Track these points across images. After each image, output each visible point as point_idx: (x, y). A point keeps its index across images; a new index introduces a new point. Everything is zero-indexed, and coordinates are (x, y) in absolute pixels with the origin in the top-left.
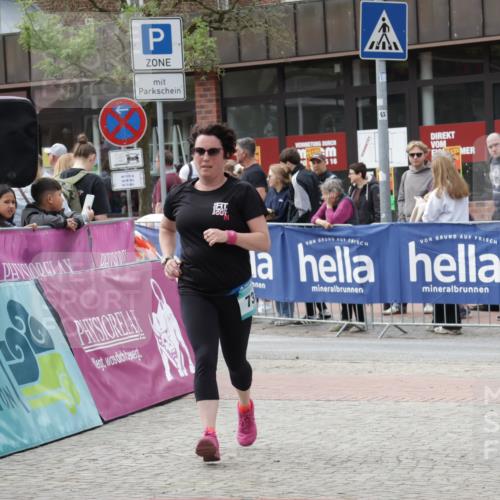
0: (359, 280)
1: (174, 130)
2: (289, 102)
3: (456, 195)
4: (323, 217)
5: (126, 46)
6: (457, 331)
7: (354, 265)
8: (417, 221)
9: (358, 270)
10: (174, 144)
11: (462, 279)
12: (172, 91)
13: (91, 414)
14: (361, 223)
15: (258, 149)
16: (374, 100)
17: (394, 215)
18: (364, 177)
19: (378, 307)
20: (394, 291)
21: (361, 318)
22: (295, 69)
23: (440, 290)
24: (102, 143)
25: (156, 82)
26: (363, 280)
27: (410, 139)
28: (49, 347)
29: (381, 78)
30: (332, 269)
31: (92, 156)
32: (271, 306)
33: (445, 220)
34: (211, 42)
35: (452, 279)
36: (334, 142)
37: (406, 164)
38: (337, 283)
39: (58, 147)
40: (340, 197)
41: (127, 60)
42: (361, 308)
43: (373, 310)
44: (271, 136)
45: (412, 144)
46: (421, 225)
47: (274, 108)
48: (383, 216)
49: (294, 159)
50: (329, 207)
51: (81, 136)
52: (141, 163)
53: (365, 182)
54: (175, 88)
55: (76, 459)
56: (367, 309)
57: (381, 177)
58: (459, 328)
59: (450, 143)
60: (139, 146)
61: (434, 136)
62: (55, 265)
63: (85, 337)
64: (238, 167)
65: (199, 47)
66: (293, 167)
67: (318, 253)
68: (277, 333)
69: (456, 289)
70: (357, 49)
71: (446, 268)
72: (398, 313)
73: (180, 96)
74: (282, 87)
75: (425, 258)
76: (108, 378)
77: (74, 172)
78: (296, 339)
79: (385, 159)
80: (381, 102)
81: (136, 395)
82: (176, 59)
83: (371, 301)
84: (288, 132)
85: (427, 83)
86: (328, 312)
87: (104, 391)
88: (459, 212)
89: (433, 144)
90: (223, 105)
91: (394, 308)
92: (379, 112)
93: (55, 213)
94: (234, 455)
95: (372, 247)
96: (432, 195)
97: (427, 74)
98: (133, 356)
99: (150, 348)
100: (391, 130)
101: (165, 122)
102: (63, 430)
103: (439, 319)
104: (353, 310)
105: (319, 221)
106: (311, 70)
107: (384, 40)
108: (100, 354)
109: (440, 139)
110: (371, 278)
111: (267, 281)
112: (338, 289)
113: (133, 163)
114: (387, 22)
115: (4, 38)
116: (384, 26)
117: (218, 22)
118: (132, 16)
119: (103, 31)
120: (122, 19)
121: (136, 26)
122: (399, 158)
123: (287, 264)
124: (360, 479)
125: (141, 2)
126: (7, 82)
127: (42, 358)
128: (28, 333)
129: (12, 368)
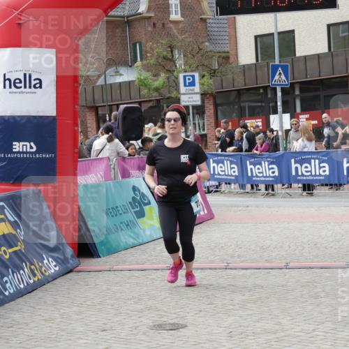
0: (271, 175)
1: (197, 117)
2: (242, 104)
3: (310, 140)
4: (257, 150)
5: (177, 84)
6: (311, 194)
7: (269, 169)
9: (271, 171)
10: (197, 122)
11: (313, 173)
12: (195, 101)
14: (272, 152)
15: (230, 124)
16: (276, 103)
17: (286, 149)
18: (273, 133)
19: (280, 186)
20: (286, 179)
21: (273, 190)
22: (245, 91)
23: (304, 178)
25: (189, 98)
26: (274, 175)
28: (149, 203)
29: (279, 94)
30: (261, 171)
32: (237, 185)
33: (306, 150)
34: (211, 81)
35: (309, 174)
36: (261, 120)
37: (290, 128)
38: (263, 176)
39: (151, 125)
40: (264, 142)
41: (178, 89)
43: (278, 187)
44: (235, 119)
46: (296, 152)
47: (236, 107)
48: (281, 149)
49: (245, 127)
50: (259, 146)
54: (197, 100)
56: (275, 186)
57: (280, 133)
58: (312, 193)
59: (307, 119)
61: (300, 117)
64: (222, 130)
65: (206, 83)
66: (245, 130)
67: (255, 165)
68: (240, 197)
69: (311, 178)
70: (269, 83)
71: (307, 169)
72: (288, 188)
73: (199, 103)
74: (240, 98)
75: (298, 165)
77: (157, 134)
78: (248, 199)
79: (281, 126)
80: (279, 103)
82: (197, 88)
83: (277, 183)
84: (242, 115)
85: (298, 95)
86: (259, 188)
88: (311, 147)
89: (300, 120)
90: (216, 106)
91: (286, 186)
92: (279, 107)
94: (223, 245)
95: (277, 162)
96: (300, 140)
97: (297, 92)
100: (284, 115)
101: (193, 114)
102: (155, 236)
103: (304, 190)
104: (270, 187)
105: (255, 152)
106: (251, 91)
107: (280, 79)
109: (303, 118)
110: (277, 174)
111: (235, 176)
112: (263, 179)
114: (281, 72)
115: (130, 83)
116: (280, 73)
117: (213, 73)
118: (179, 72)
119: (168, 78)
120: (175, 73)
121: (181, 76)
122: (287, 126)
123: (243, 169)
124: (274, 254)
125: (183, 67)
126: (130, 99)
127: (146, 208)
128: (140, 198)
129: (135, 212)
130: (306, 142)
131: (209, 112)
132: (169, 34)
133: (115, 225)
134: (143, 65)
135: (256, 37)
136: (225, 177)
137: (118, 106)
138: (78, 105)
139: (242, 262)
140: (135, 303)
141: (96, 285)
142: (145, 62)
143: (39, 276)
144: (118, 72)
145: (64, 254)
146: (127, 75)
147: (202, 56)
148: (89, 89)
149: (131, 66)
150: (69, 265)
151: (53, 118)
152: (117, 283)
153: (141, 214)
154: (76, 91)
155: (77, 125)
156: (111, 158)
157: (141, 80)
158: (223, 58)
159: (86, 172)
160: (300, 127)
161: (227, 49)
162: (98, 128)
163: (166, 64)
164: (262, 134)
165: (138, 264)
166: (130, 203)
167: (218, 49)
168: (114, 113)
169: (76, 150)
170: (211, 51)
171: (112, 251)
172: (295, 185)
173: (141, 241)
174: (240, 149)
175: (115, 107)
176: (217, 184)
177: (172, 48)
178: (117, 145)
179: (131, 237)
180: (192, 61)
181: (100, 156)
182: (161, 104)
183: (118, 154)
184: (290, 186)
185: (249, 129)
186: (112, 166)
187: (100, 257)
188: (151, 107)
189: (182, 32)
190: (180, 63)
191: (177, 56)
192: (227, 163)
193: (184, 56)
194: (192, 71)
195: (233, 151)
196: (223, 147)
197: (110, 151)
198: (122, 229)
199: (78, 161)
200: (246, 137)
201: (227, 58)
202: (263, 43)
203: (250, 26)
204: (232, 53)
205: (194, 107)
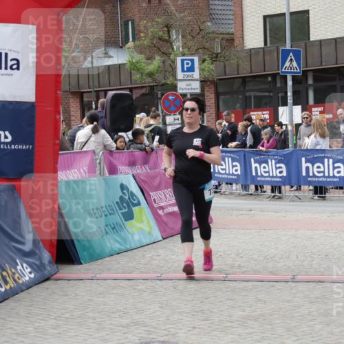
0: (279, 175)
2: (247, 94)
4: (263, 146)
5: (174, 69)
6: (323, 199)
7: (277, 168)
8: (305, 148)
9: (278, 170)
11: (327, 174)
12: (194, 89)
13: (157, 234)
14: (280, 149)
16: (286, 93)
17: (295, 145)
18: (281, 128)
19: (288, 187)
20: (295, 180)
21: (280, 192)
22: (250, 79)
23: (316, 179)
24: (162, 113)
25: (187, 85)
26: (281, 175)
27: (303, 111)
28: (139, 204)
29: (290, 83)
30: (267, 170)
31: (158, 118)
32: (239, 186)
33: (318, 147)
34: (212, 67)
35: (322, 174)
36: (268, 112)
37: (301, 122)
38: (269, 176)
39: (143, 114)
40: (271, 137)
41: (174, 75)
42: (280, 187)
43: (286, 188)
44: (239, 109)
45: (304, 113)
46: (307, 150)
47: (240, 96)
48: (290, 146)
49: (250, 119)
50: (266, 141)
51: (153, 109)
52: (180, 122)
53: (282, 130)
54: (195, 87)
55: (151, 255)
56: (283, 188)
57: (290, 128)
58: (324, 197)
59: (321, 112)
60: (179, 114)
61: (313, 109)
62: (141, 167)
63: (154, 200)
64: (224, 123)
65: (207, 69)
66: (249, 123)
67: (260, 163)
68: (242, 199)
69: (323, 179)
70: (278, 70)
71: (319, 170)
72: (297, 190)
73: (198, 91)
74: (245, 87)
75: (309, 165)
76: (165, 219)
77: (150, 125)
78: (251, 202)
79: (291, 120)
80: (290, 94)
82: (196, 74)
83: (284, 185)
84: (247, 107)
85: (311, 85)
86: (265, 189)
87: (163, 224)
88: (325, 144)
89: (313, 113)
90: (217, 95)
91: (295, 188)
92: (289, 98)
93: (141, 144)
94: (222, 254)
95: (286, 160)
96: (312, 136)
97: (310, 81)
100: (294, 107)
102: (145, 242)
103: (316, 193)
104: (276, 188)
105: (261, 148)
106: (257, 79)
107: (291, 66)
108: (162, 208)
109: (316, 111)
110: (285, 174)
111: (238, 175)
112: (269, 179)
113: (177, 122)
114: (293, 57)
115: (120, 66)
116: (291, 60)
117: (215, 58)
118: (176, 55)
119: (164, 62)
120: (172, 57)
121: (179, 60)
122: (298, 120)
123: (246, 167)
124: (280, 265)
125: (181, 49)
126: (120, 85)
127: (135, 210)
128: (129, 198)
129: (123, 214)
130: (319, 139)
131: (210, 101)
133: (99, 228)
134: (135, 47)
135: (265, 18)
136: (226, 176)
137: (106, 92)
138: (60, 90)
139: (243, 273)
140: (121, 317)
141: (76, 295)
142: (137, 43)
144: (106, 53)
145: (40, 259)
146: (118, 58)
147: (203, 37)
149: (121, 47)
150: (46, 272)
151: (32, 104)
152: (100, 294)
153: (129, 216)
155: (59, 114)
156: (97, 151)
157: (132, 64)
158: (227, 40)
159: (68, 167)
160: (312, 122)
161: (232, 31)
163: (162, 46)
165: (124, 273)
166: (117, 203)
167: (221, 30)
168: (101, 101)
169: (57, 142)
170: (213, 32)
171: (95, 257)
172: (304, 188)
173: (128, 247)
174: (243, 145)
175: (102, 94)
176: (217, 184)
177: (168, 28)
178: (103, 137)
179: (117, 241)
180: (191, 42)
181: (84, 149)
182: (156, 91)
183: (105, 146)
184: (299, 189)
185: (254, 122)
186: (98, 161)
187: (81, 264)
188: (143, 95)
189: (181, 9)
190: (178, 44)
191: (175, 36)
192: (228, 160)
193: (183, 37)
194: (192, 55)
195: (236, 147)
196: (225, 142)
197: (96, 144)
198: (107, 233)
199: (58, 154)
200: (251, 131)
201: (231, 41)
202: (273, 24)
203: (258, 6)
204: (238, 35)
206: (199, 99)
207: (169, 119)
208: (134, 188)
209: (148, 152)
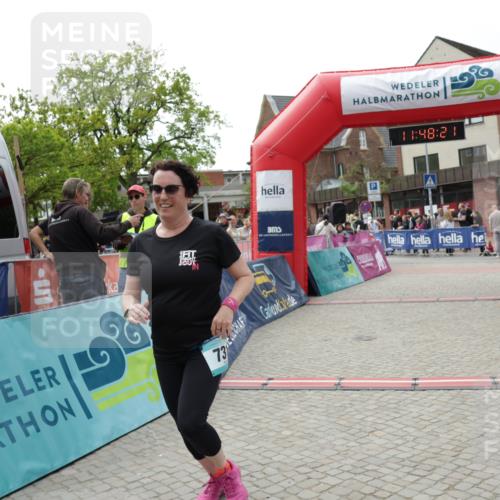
0: (426, 243)
1: (378, 209)
2: (407, 200)
3: (450, 221)
5: (366, 189)
9: (426, 241)
10: (379, 211)
11: (453, 242)
13: (361, 279)
14: (427, 229)
16: (428, 198)
18: (427, 218)
20: (435, 245)
21: (428, 253)
22: (408, 192)
25: (374, 197)
26: (428, 243)
27: (438, 207)
28: (351, 262)
29: (430, 193)
31: (358, 216)
32: (405, 250)
34: (387, 186)
35: (450, 242)
36: (418, 209)
38: (421, 244)
39: (351, 215)
40: (421, 223)
41: (366, 192)
42: (427, 250)
43: (431, 251)
44: (403, 209)
47: (403, 201)
49: (410, 214)
50: (418, 225)
51: (356, 211)
54: (378, 198)
55: (359, 290)
60: (370, 212)
62: (351, 243)
63: (359, 260)
65: (384, 187)
67: (416, 237)
68: (406, 257)
70: (423, 186)
71: (448, 240)
72: (437, 251)
73: (380, 200)
74: (405, 197)
75: (443, 237)
76: (365, 270)
77: (354, 220)
78: (412, 259)
80: (430, 199)
81: (372, 274)
82: (378, 191)
84: (407, 207)
85: (441, 194)
86: (419, 252)
87: (365, 273)
88: (452, 225)
90: (390, 201)
92: (430, 201)
95: (430, 235)
96: (444, 221)
97: (441, 191)
98: (371, 264)
99: (375, 262)
100: (433, 205)
101: (376, 207)
102: (355, 283)
103: (447, 252)
104: (425, 251)
105: (416, 229)
106: (412, 192)
107: (430, 184)
108: (363, 264)
109: (445, 208)
110: (430, 243)
111: (403, 245)
114: (431, 179)
115: (336, 189)
117: (388, 181)
118: (367, 181)
119: (360, 185)
120: (365, 182)
121: (368, 183)
123: (408, 239)
124: (430, 293)
125: (369, 178)
126: (337, 199)
127: (349, 266)
128: (345, 260)
129: (342, 268)
130: (448, 222)
131: (386, 204)
132: (360, 158)
133: (330, 276)
134: (344, 178)
135: (414, 159)
136: (397, 245)
137: (329, 203)
138: (306, 203)
139: (410, 298)
141: (320, 313)
142: (345, 176)
143: (285, 308)
144: (329, 182)
145: (300, 294)
146: (334, 184)
147: (381, 171)
148: (312, 194)
149: (337, 179)
150: (303, 301)
151: (291, 212)
152: (332, 312)
153: (346, 269)
154: (304, 194)
156: (327, 235)
157: (343, 187)
158: (394, 171)
159: (312, 244)
160: (444, 213)
161: (396, 166)
162: (318, 217)
163: (358, 176)
164: (419, 219)
165: (345, 300)
166: (339, 262)
167: (391, 166)
168: (327, 207)
170: (386, 168)
171: (329, 292)
172: (441, 250)
173: (346, 286)
174: (407, 228)
176: (393, 250)
177: (362, 166)
178: (330, 227)
179: (340, 283)
180: (374, 174)
181: (320, 234)
182: (356, 201)
183: (331, 232)
186: (327, 240)
187: (321, 296)
188: (349, 204)
189: (368, 156)
190: (367, 176)
191: (365, 171)
192: (398, 237)
193: (370, 171)
194: (375, 180)
195: (402, 229)
196: (396, 227)
197: (326, 231)
198: (334, 279)
201: (396, 172)
202: (419, 162)
203: (410, 152)
204: (400, 168)
205: (377, 203)
206: (380, 204)
207: (364, 216)
208: (348, 254)
209: (353, 234)
